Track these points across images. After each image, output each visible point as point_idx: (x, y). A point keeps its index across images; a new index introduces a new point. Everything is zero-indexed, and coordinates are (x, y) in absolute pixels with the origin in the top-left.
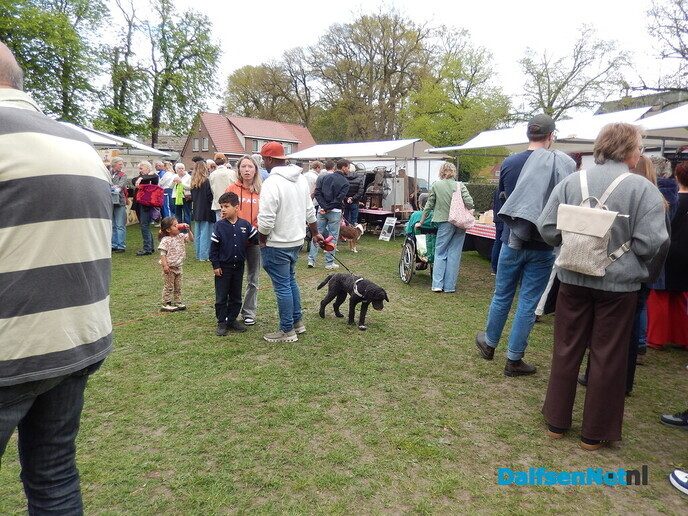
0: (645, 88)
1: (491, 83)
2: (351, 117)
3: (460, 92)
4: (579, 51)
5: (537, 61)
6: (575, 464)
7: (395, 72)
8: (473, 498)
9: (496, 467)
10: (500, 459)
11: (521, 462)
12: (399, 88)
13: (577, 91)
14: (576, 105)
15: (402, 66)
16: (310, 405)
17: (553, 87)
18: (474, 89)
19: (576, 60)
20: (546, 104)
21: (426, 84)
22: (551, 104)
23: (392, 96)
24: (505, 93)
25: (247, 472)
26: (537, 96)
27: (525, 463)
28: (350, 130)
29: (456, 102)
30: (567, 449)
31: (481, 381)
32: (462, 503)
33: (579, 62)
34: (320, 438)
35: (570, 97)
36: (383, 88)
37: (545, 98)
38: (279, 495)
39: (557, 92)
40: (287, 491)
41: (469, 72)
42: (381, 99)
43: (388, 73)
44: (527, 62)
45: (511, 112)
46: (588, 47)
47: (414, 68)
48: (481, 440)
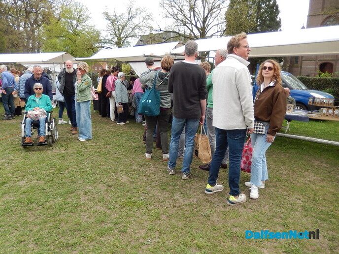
0: (161, 30)
1: (89, 23)
2: (6, 37)
3: (73, 27)
4: (130, 11)
5: (111, 13)
6: (194, 192)
7: (31, 12)
8: (167, 217)
9: (169, 202)
10: (167, 198)
11: (176, 197)
12: (36, 21)
13: (131, 30)
14: (131, 36)
15: (36, 9)
16: (69, 200)
17: (120, 27)
18: (80, 25)
19: (129, 15)
20: (118, 35)
21: (53, 21)
22: (120, 35)
23: (32, 26)
24: (96, 28)
25: (57, 242)
26: (114, 31)
27: (177, 197)
28: (6, 44)
29: (71, 32)
30: (189, 187)
31: (142, 169)
32: (164, 220)
33: (130, 16)
34: (85, 214)
35: (128, 33)
36: (25, 21)
37: (117, 32)
38: (83, 247)
39: (122, 29)
40: (85, 243)
41: (76, 16)
42: (25, 28)
43: (28, 13)
44: (106, 14)
45: (101, 38)
46: (133, 10)
47: (44, 11)
48: (156, 193)
